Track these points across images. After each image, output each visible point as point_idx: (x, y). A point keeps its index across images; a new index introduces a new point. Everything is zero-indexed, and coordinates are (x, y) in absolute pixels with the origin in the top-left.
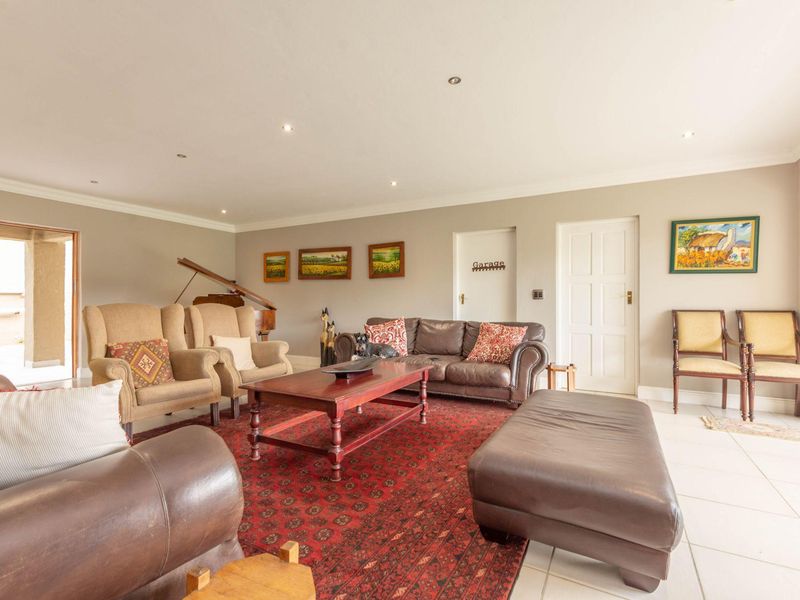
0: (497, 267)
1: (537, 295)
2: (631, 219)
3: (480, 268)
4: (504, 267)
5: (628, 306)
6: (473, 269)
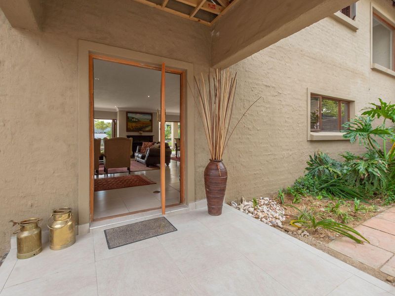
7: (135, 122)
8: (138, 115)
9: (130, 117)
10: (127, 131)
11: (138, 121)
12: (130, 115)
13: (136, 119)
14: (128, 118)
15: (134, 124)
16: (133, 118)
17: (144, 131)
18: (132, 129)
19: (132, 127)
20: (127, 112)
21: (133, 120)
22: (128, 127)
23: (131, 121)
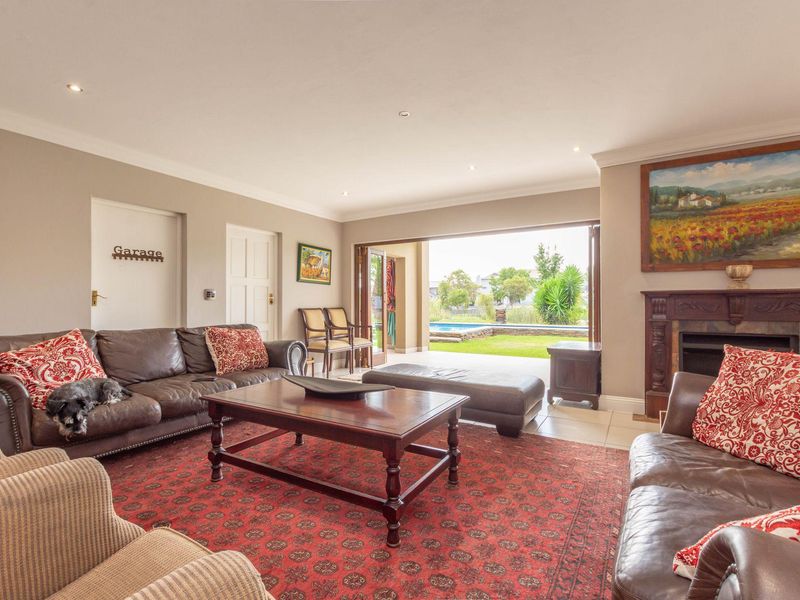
0: (152, 258)
1: (208, 295)
2: (272, 234)
3: (126, 256)
4: (162, 259)
5: (270, 306)
6: (115, 256)
7: (700, 212)
8: (719, 166)
9: (668, 191)
10: (644, 270)
11: (724, 205)
12: (661, 180)
13: (701, 194)
14: (649, 197)
15: (689, 229)
16: (683, 193)
17: (760, 265)
18: (674, 253)
19: (677, 242)
20: (647, 169)
21: (681, 203)
22: (655, 246)
23: (671, 209)
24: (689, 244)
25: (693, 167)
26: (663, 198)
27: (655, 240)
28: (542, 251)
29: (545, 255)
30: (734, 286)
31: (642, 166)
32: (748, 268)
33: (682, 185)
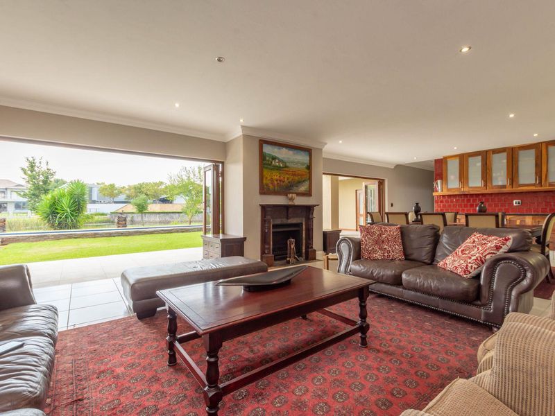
9: (268, 155)
11: (285, 167)
12: (268, 150)
13: (280, 160)
14: (262, 157)
15: (276, 176)
16: (274, 158)
18: (271, 186)
19: (272, 181)
21: (273, 163)
22: (264, 182)
23: (270, 165)
24: (276, 182)
25: (277, 147)
26: (267, 158)
27: (264, 179)
28: (32, 166)
29: (36, 168)
30: (290, 203)
31: (260, 140)
32: (294, 195)
33: (274, 154)
